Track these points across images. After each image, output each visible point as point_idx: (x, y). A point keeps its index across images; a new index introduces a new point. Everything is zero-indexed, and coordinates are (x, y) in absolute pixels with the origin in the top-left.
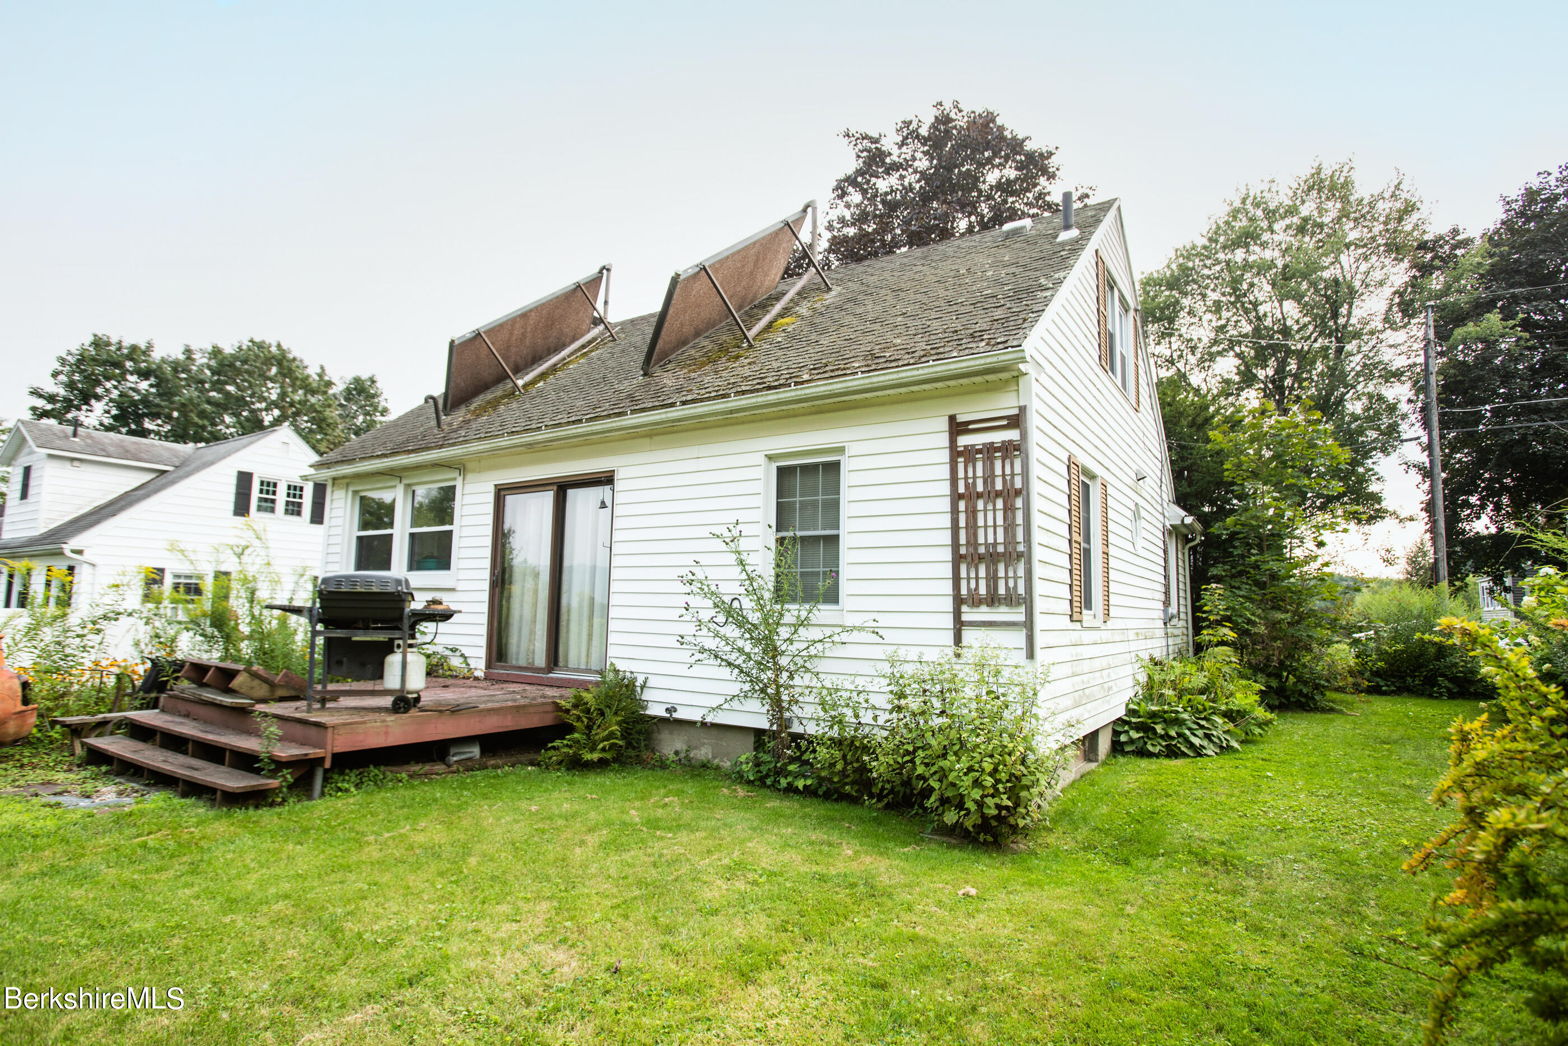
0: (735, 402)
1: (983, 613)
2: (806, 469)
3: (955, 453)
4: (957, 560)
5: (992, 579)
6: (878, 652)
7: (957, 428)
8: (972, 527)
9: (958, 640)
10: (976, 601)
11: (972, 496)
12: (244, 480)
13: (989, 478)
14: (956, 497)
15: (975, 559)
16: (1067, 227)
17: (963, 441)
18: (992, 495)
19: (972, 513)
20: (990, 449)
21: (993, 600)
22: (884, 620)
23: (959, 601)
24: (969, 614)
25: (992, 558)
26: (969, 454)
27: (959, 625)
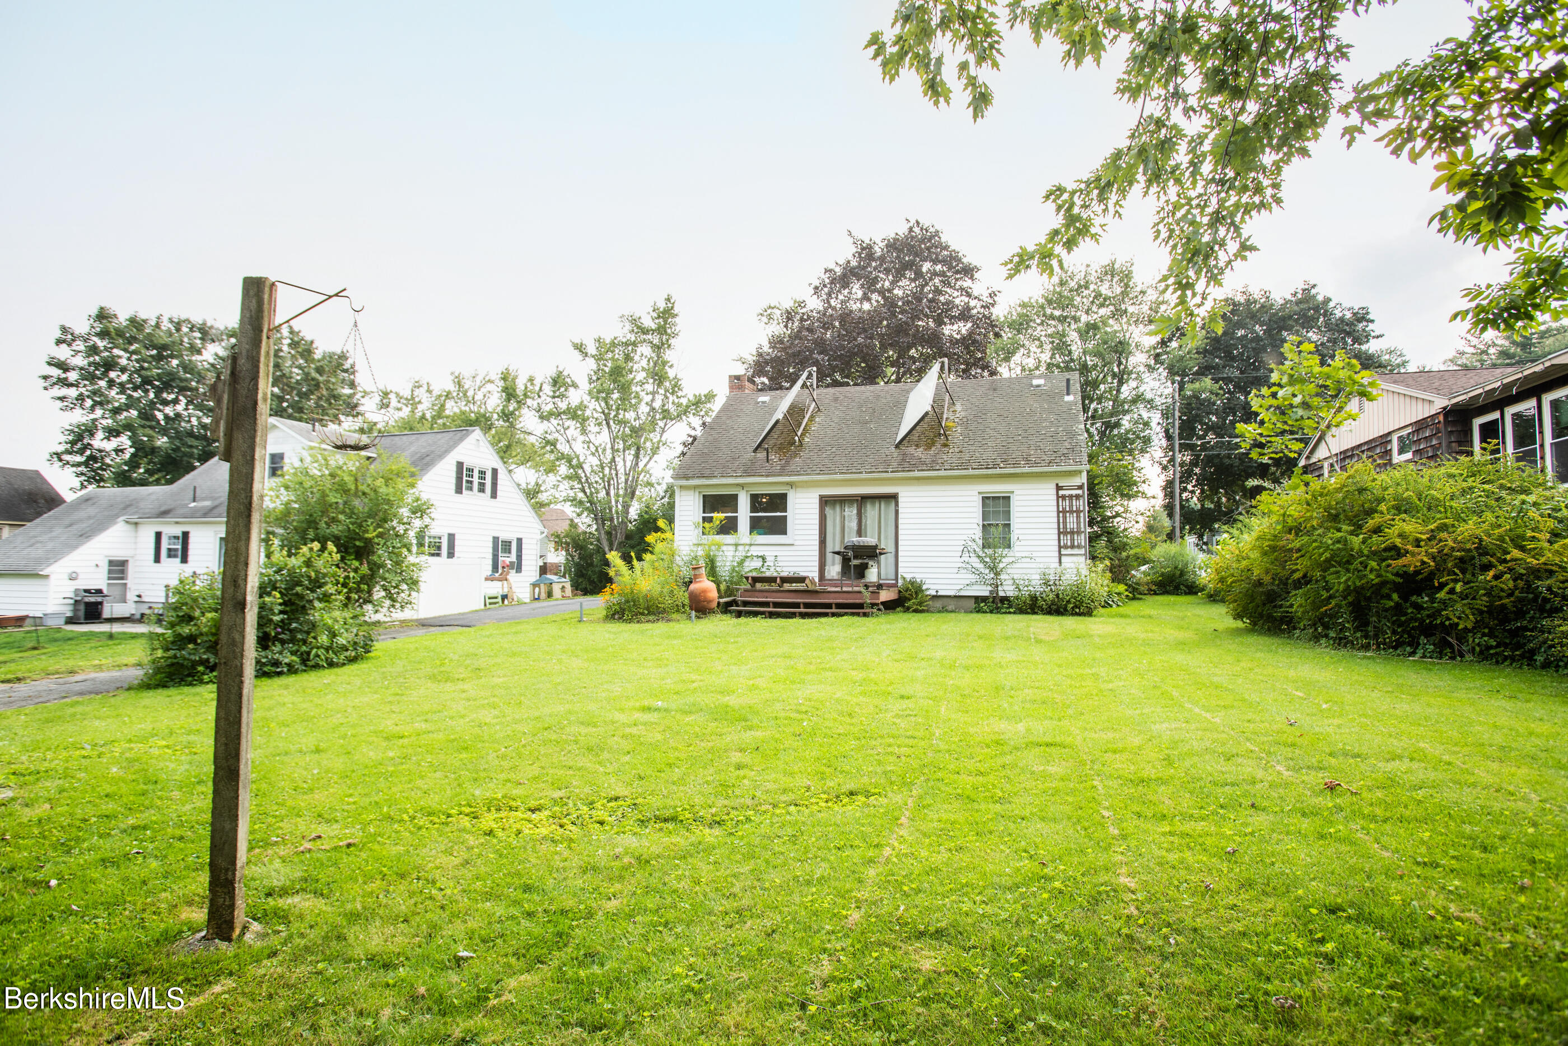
0: (971, 472)
1: (1069, 551)
2: (994, 498)
3: (1058, 497)
4: (1059, 533)
5: (1072, 540)
6: (1033, 565)
7: (1059, 488)
8: (1065, 522)
9: (1060, 562)
10: (1066, 547)
11: (1064, 512)
12: (460, 465)
13: (1071, 506)
14: (1059, 512)
15: (1065, 533)
16: (1068, 394)
17: (1061, 493)
18: (1071, 512)
19: (1065, 518)
20: (1071, 497)
21: (1072, 547)
22: (1035, 554)
23: (1060, 547)
24: (1063, 552)
25: (1072, 533)
26: (1064, 497)
27: (1060, 555)
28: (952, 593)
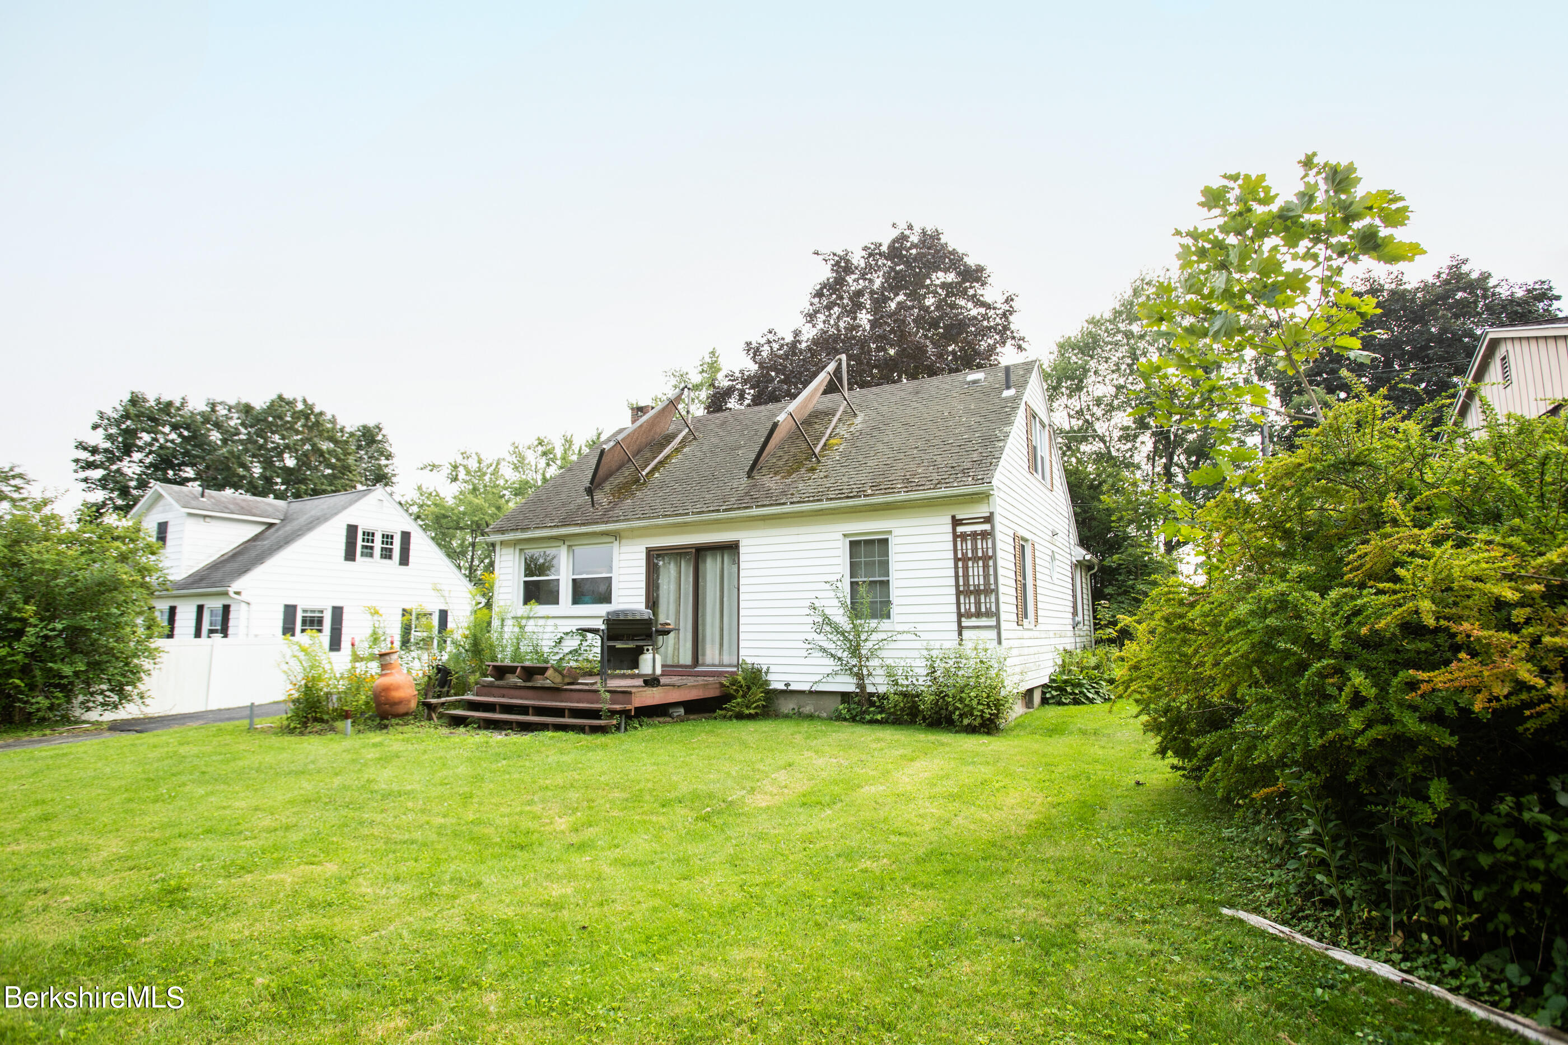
0: (825, 505)
1: (973, 622)
2: (868, 542)
3: (955, 536)
4: (958, 593)
5: (978, 604)
6: (918, 645)
7: (956, 522)
8: (966, 576)
9: (960, 634)
10: (969, 615)
11: (965, 559)
12: (352, 530)
13: (975, 549)
14: (956, 560)
15: (968, 593)
16: (1008, 387)
17: (960, 529)
18: (975, 559)
19: (966, 568)
20: (974, 535)
21: (978, 614)
22: (920, 627)
23: (960, 616)
24: (965, 622)
25: (977, 592)
26: (964, 536)
27: (961, 629)
28: (806, 687)
